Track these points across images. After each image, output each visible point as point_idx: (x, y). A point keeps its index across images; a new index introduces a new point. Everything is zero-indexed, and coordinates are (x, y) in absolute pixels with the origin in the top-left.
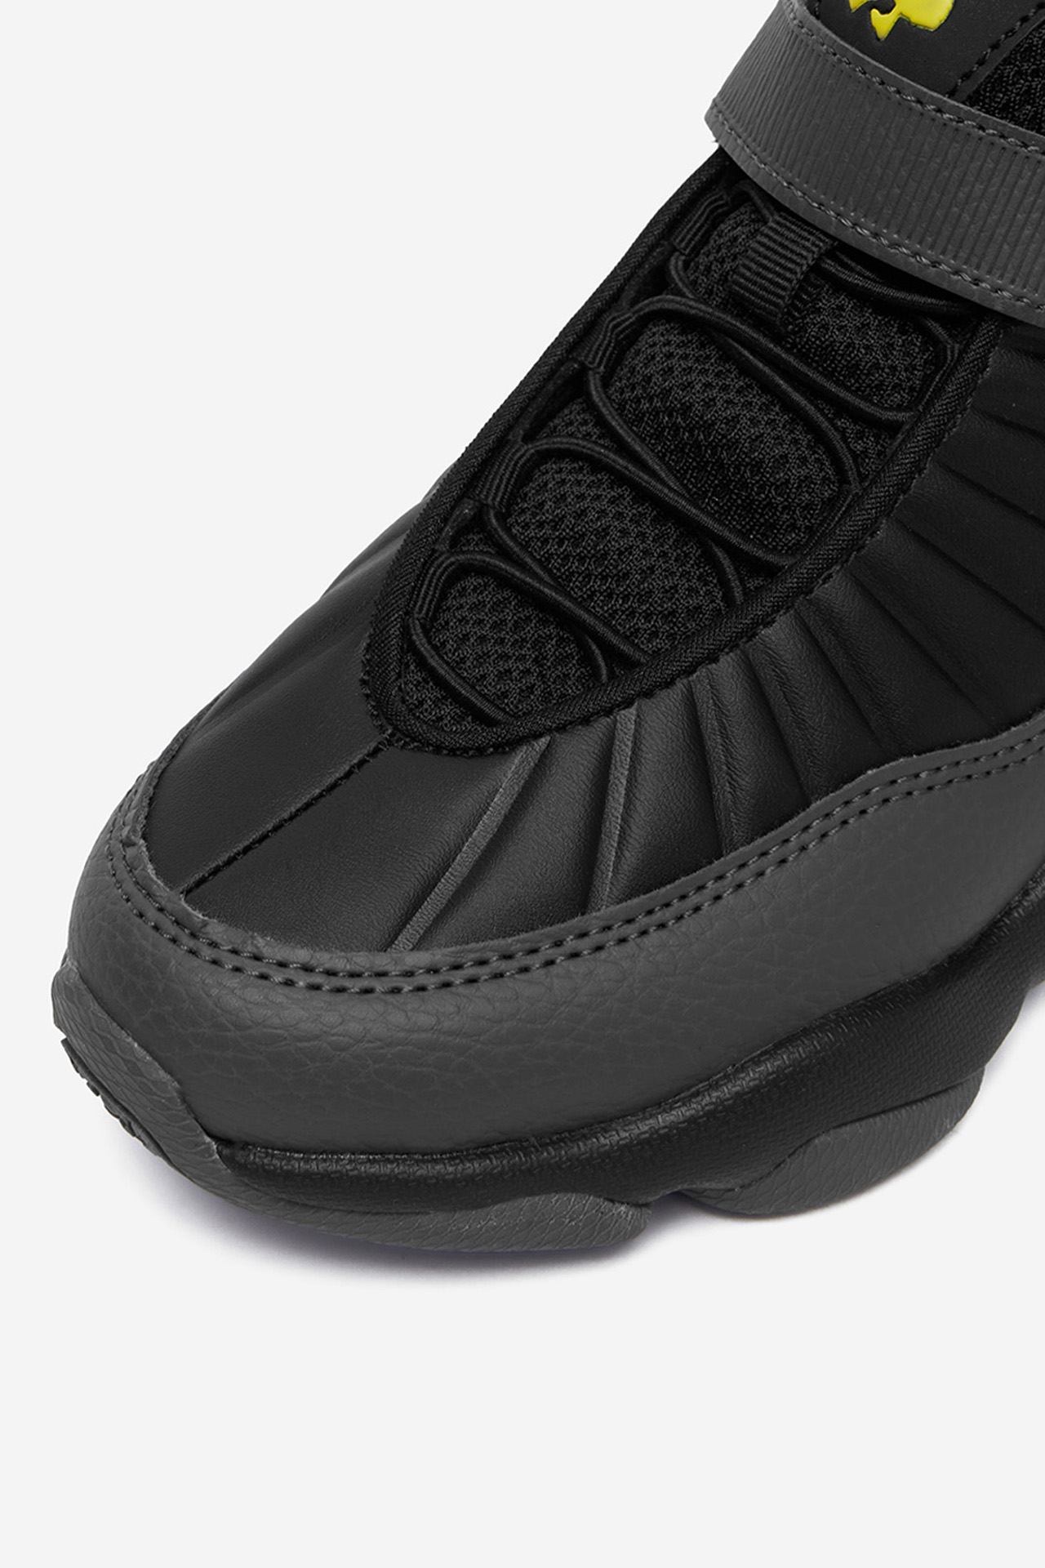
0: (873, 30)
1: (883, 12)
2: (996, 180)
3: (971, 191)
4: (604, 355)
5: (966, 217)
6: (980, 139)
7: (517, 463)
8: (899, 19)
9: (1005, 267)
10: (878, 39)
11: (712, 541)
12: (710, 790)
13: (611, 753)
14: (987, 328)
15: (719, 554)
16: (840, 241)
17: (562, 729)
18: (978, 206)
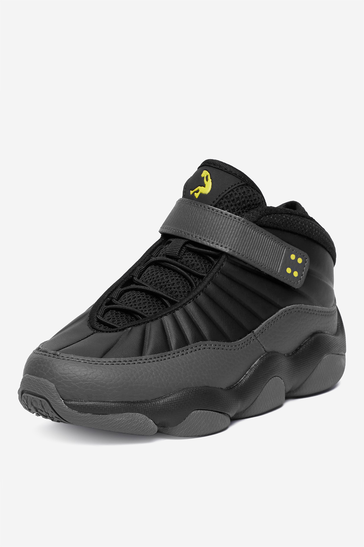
0: (195, 197)
1: (197, 193)
2: (225, 224)
3: (220, 227)
4: (137, 274)
5: (219, 232)
6: (221, 215)
7: (119, 291)
8: (200, 194)
9: (227, 243)
10: (196, 198)
11: (163, 298)
12: (167, 339)
13: (145, 331)
14: (224, 257)
15: (165, 301)
16: (189, 240)
17: (134, 326)
18: (221, 230)
